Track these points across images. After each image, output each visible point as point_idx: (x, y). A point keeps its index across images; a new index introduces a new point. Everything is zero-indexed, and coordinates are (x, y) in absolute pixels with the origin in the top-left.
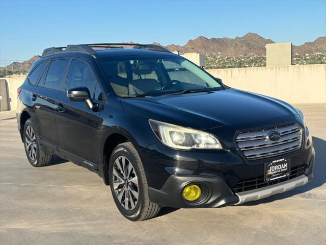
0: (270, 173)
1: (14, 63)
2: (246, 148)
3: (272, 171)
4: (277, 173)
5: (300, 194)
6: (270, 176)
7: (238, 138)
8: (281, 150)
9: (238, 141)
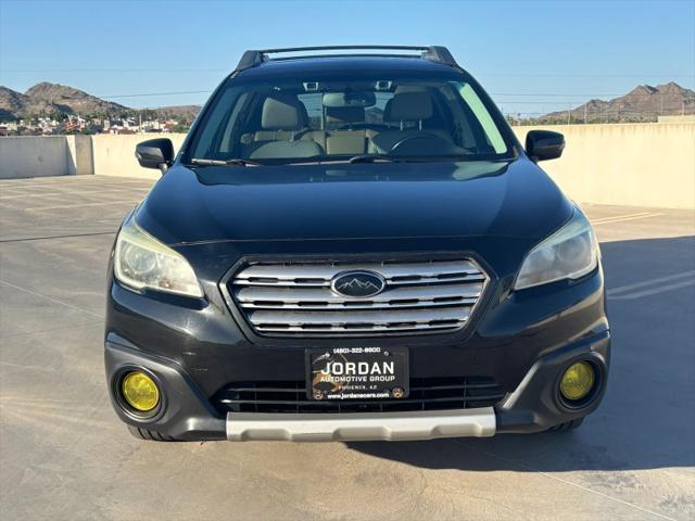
0: (325, 376)
1: (593, 101)
2: (256, 303)
3: (333, 375)
4: (351, 383)
5: (588, 473)
6: (328, 387)
7: (241, 275)
8: (381, 322)
9: (239, 282)
